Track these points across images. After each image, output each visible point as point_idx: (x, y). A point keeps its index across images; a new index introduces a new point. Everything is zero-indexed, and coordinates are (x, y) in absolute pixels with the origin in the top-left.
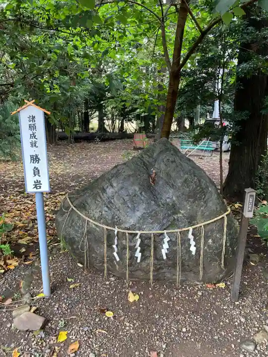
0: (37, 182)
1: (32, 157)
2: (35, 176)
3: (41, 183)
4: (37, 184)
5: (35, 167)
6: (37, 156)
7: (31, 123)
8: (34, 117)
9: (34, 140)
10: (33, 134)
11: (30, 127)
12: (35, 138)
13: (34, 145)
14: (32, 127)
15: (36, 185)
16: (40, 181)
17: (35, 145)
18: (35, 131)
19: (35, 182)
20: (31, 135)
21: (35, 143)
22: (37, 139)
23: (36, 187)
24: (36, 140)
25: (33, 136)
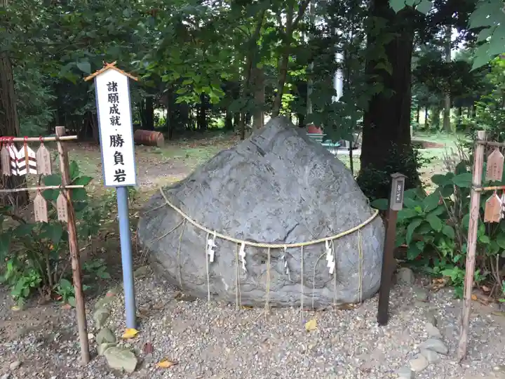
0: (120, 172)
1: (112, 138)
2: (117, 163)
3: (125, 173)
4: (120, 175)
5: (116, 153)
6: (119, 137)
7: (112, 92)
8: (115, 85)
9: (115, 115)
10: (115, 107)
11: (109, 98)
12: (117, 112)
13: (115, 121)
14: (113, 98)
15: (118, 176)
16: (123, 171)
17: (117, 122)
18: (116, 103)
19: (116, 171)
20: (111, 108)
21: (117, 119)
22: (119, 114)
23: (118, 179)
24: (117, 115)
25: (114, 110)
